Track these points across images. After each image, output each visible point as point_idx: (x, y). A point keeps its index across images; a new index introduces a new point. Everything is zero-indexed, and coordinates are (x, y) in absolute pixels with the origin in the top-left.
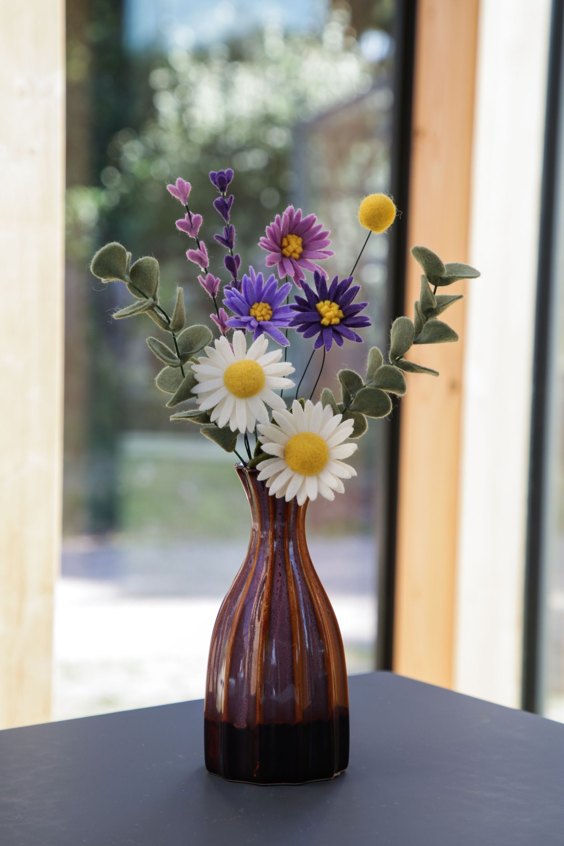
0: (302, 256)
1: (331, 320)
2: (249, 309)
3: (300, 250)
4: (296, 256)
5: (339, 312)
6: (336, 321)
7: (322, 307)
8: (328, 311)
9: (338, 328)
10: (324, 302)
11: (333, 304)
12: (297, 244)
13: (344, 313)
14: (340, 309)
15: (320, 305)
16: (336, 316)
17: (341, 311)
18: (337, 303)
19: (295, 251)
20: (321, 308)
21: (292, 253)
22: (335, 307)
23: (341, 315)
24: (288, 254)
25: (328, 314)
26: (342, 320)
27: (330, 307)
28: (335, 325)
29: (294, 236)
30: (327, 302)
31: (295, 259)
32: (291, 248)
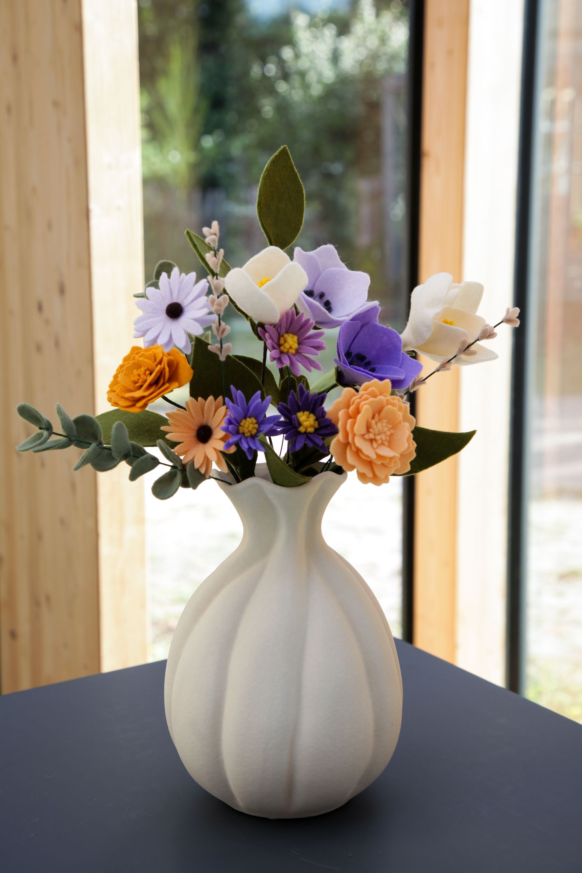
0: (297, 352)
1: (306, 429)
2: (238, 427)
3: (295, 346)
4: (293, 351)
5: (315, 423)
6: (311, 430)
7: (302, 416)
8: (306, 421)
9: (311, 436)
10: (304, 412)
11: (312, 415)
12: (293, 341)
13: (319, 424)
14: (316, 420)
15: (300, 414)
16: (311, 426)
17: (317, 422)
18: (315, 415)
19: (291, 348)
20: (300, 417)
21: (288, 349)
22: (312, 417)
23: (317, 426)
24: (286, 351)
25: (306, 424)
26: (316, 430)
27: (308, 417)
28: (310, 433)
29: (290, 334)
30: (307, 413)
31: (292, 354)
32: (287, 346)
